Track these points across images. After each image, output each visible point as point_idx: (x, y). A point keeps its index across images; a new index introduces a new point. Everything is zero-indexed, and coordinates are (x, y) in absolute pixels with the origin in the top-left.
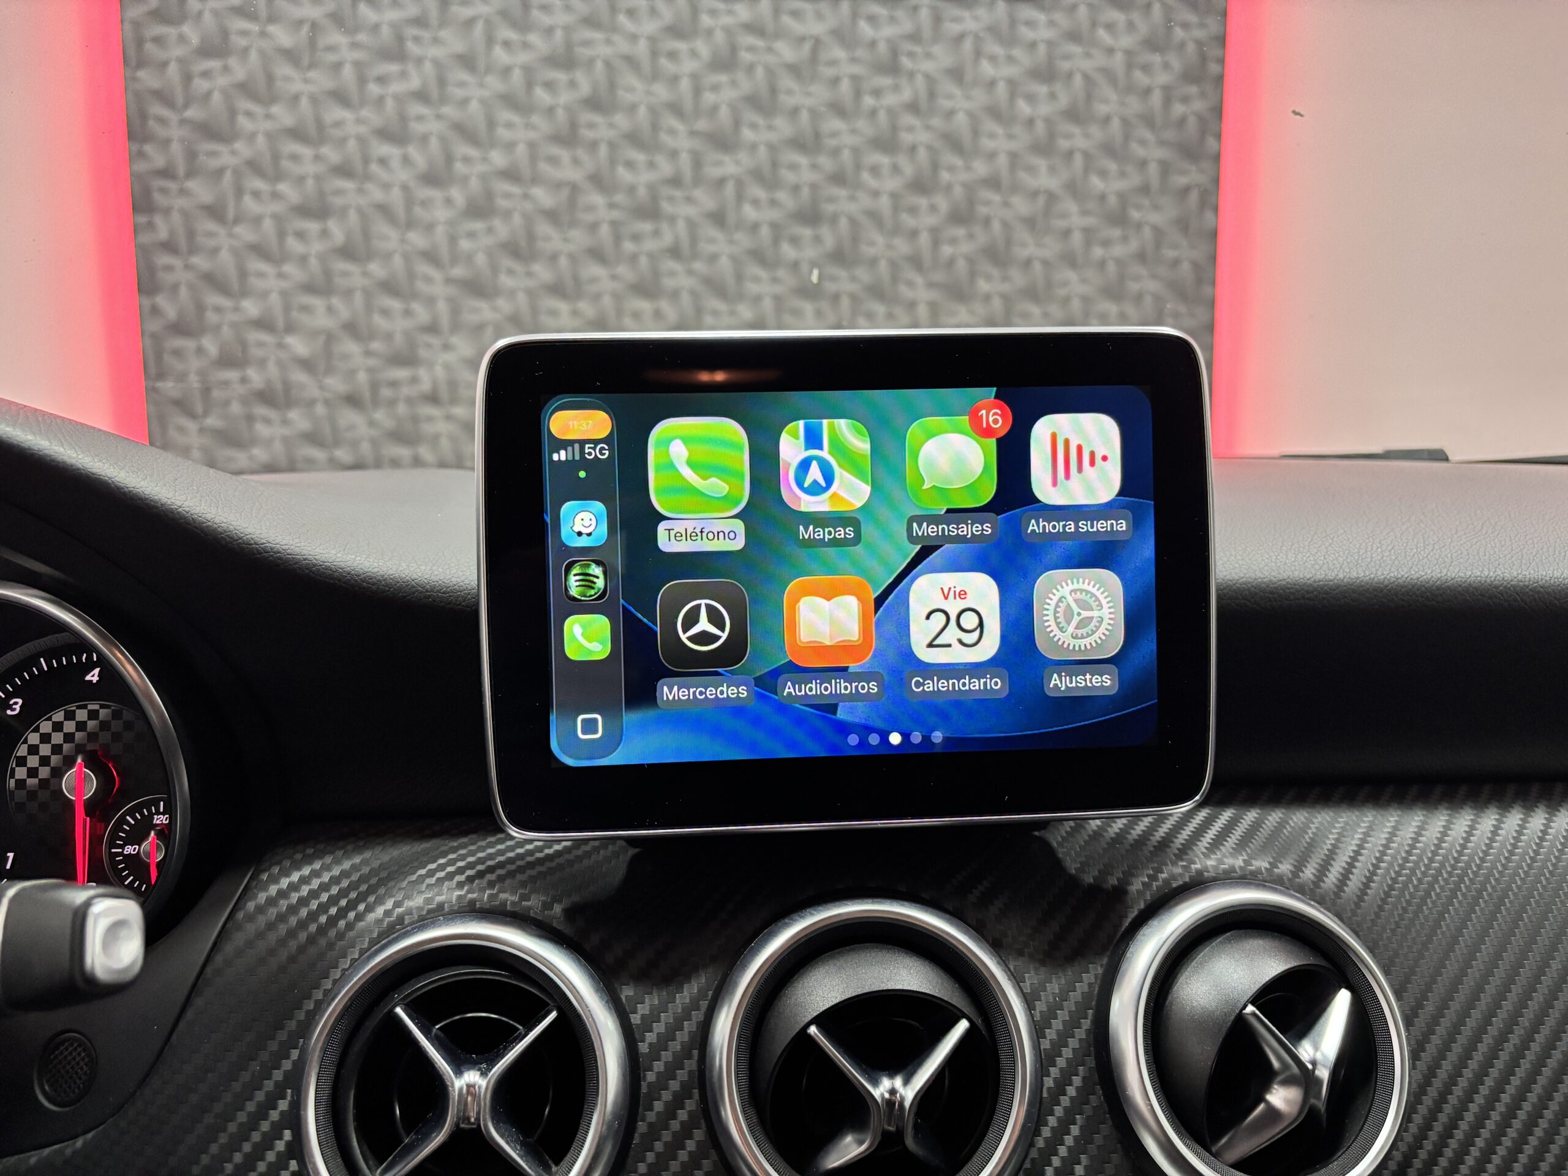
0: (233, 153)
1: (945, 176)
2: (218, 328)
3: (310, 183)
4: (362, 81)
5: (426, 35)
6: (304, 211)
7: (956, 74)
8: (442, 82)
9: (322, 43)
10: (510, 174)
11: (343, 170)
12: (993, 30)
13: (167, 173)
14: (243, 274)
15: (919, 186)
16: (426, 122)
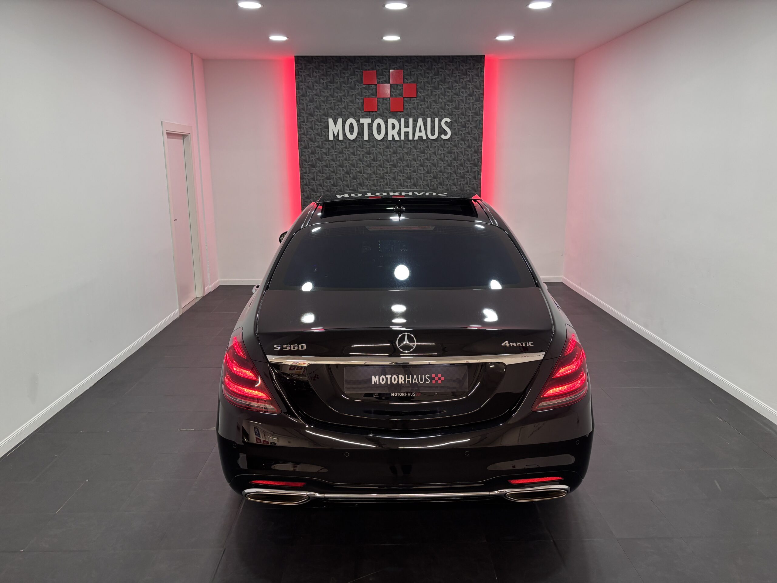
0: (316, 169)
1: (433, 171)
2: (313, 197)
3: (328, 174)
4: (336, 157)
5: (347, 150)
6: (327, 178)
7: (435, 153)
8: (349, 157)
9: (330, 152)
10: (360, 172)
11: (333, 172)
12: (441, 145)
13: (306, 173)
14: (317, 189)
15: (428, 172)
16: (346, 163)
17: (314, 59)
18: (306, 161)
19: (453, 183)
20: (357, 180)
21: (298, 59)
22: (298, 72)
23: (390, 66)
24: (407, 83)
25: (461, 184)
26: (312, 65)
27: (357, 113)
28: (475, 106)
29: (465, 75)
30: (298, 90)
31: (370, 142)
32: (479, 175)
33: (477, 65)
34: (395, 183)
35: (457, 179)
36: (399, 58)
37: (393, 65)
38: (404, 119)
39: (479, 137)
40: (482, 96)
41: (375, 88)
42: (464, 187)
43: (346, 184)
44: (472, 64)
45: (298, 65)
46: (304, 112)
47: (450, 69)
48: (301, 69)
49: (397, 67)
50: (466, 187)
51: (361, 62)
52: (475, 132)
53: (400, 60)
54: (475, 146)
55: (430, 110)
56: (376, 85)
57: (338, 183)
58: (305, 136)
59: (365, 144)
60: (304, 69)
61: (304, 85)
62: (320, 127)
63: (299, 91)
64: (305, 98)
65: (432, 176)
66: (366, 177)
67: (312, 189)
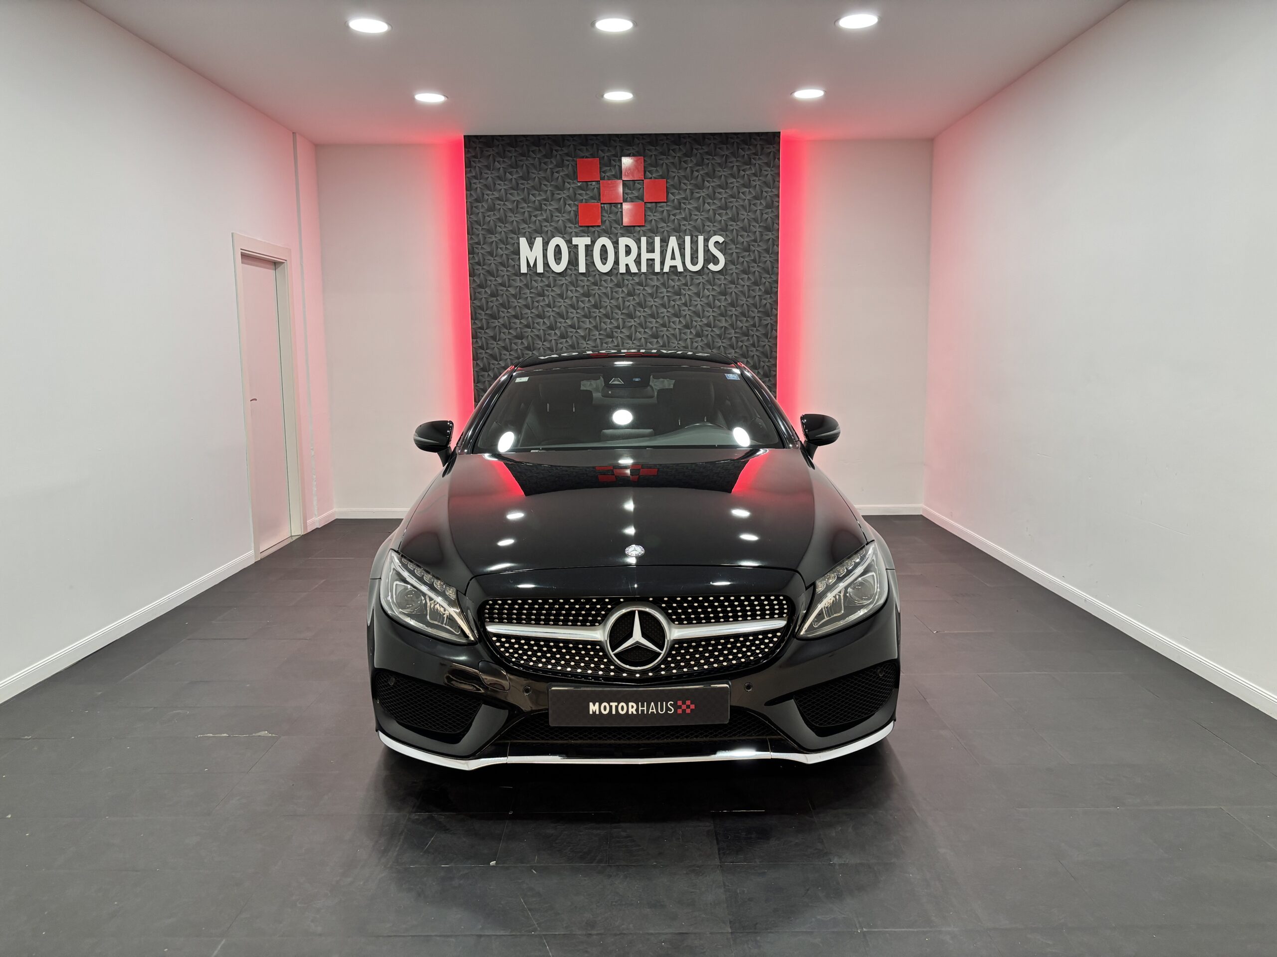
0: (498, 322)
1: (695, 324)
2: (494, 368)
3: (518, 329)
4: (533, 302)
5: (550, 289)
6: (517, 337)
7: (698, 294)
8: (554, 302)
9: (522, 293)
10: (572, 326)
11: (528, 326)
12: (709, 281)
13: (482, 328)
14: (501, 354)
15: (687, 326)
16: (550, 312)
17: (495, 141)
18: (481, 308)
19: (729, 343)
20: (568, 340)
21: (469, 139)
22: (470, 162)
23: (622, 150)
24: (651, 178)
25: (744, 346)
26: (493, 150)
27: (568, 228)
28: (765, 216)
29: (748, 165)
30: (468, 191)
31: (588, 277)
32: (774, 331)
33: (768, 148)
34: (631, 344)
35: (735, 336)
36: (638, 138)
37: (628, 150)
38: (645, 238)
39: (773, 267)
40: (777, 199)
41: (597, 188)
42: (748, 351)
43: (549, 346)
44: (758, 145)
45: (470, 150)
46: (478, 227)
47: (724, 155)
48: (475, 157)
49: (633, 153)
50: (751, 351)
51: (573, 145)
52: (766, 259)
53: (638, 142)
54: (767, 283)
55: (689, 224)
56: (598, 182)
57: (535, 345)
58: (480, 267)
59: (580, 280)
60: (479, 157)
61: (479, 182)
62: (506, 252)
63: (471, 194)
64: (481, 204)
65: (694, 333)
66: (582, 334)
67: (491, 355)
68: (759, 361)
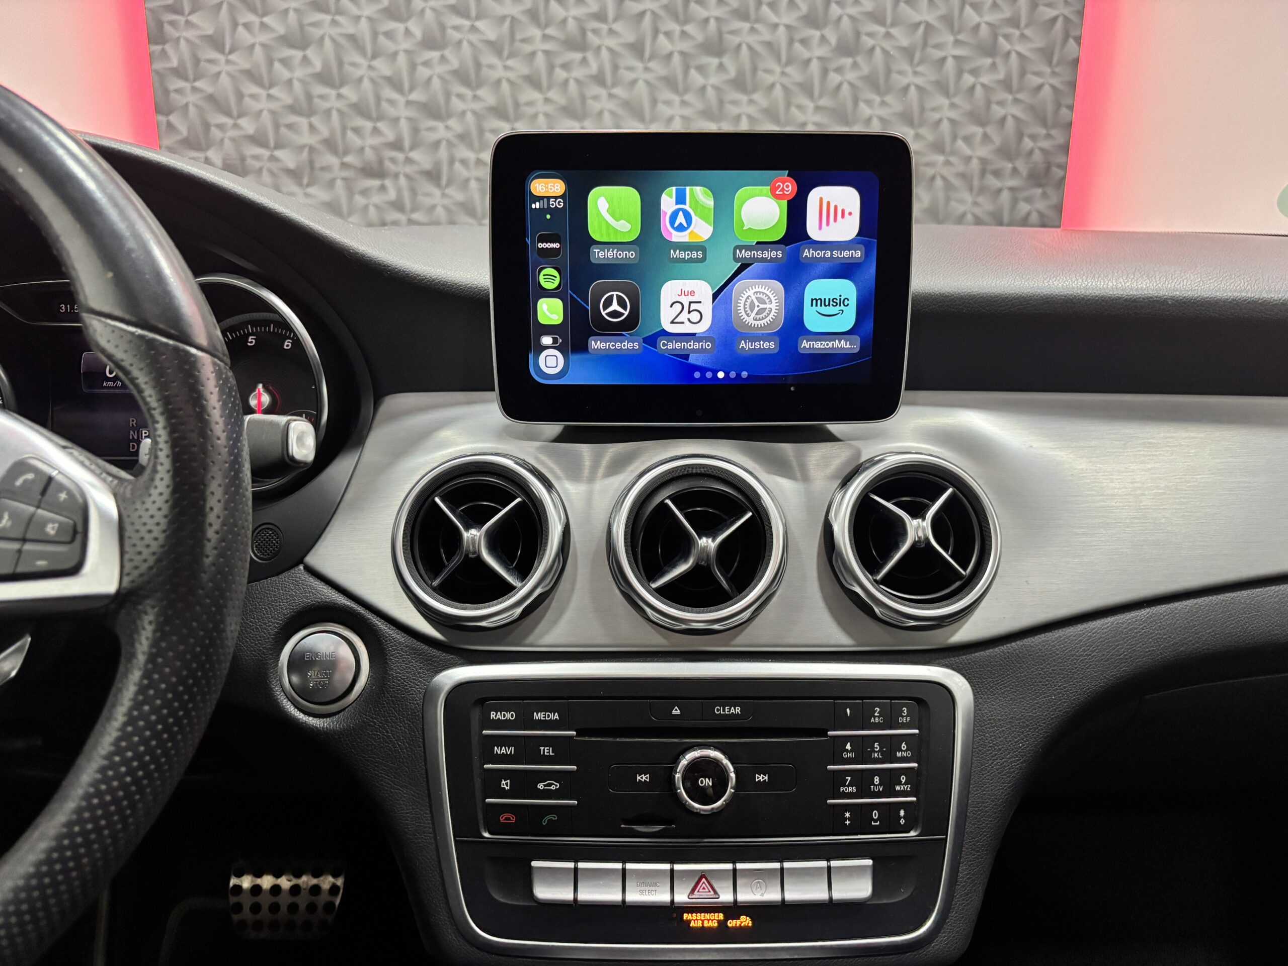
19: (933, 78)
20: (447, 53)
25: (979, 90)
32: (1072, 42)
34: (640, 74)
35: (955, 57)
42: (988, 103)
43: (387, 71)
50: (1001, 103)
57: (347, 67)
65: (833, 39)
66: (492, 35)
67: (211, 98)
68: (1020, 135)
